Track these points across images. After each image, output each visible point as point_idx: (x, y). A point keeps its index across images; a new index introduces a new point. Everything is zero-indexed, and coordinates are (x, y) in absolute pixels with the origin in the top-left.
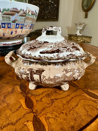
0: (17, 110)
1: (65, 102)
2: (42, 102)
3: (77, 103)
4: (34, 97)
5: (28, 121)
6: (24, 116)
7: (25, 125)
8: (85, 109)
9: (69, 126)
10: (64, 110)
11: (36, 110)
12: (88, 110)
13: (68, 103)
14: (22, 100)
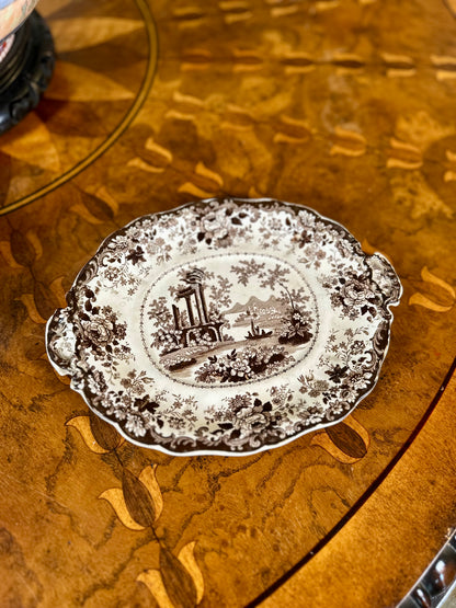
0: (107, 536)
1: (252, 484)
2: (179, 494)
3: (289, 484)
4: (152, 472)
5: (145, 571)
6: (132, 556)
7: (141, 583)
8: (311, 506)
9: (257, 570)
10: (248, 516)
11: (165, 530)
12: (317, 509)
13: (264, 485)
14: (112, 491)
